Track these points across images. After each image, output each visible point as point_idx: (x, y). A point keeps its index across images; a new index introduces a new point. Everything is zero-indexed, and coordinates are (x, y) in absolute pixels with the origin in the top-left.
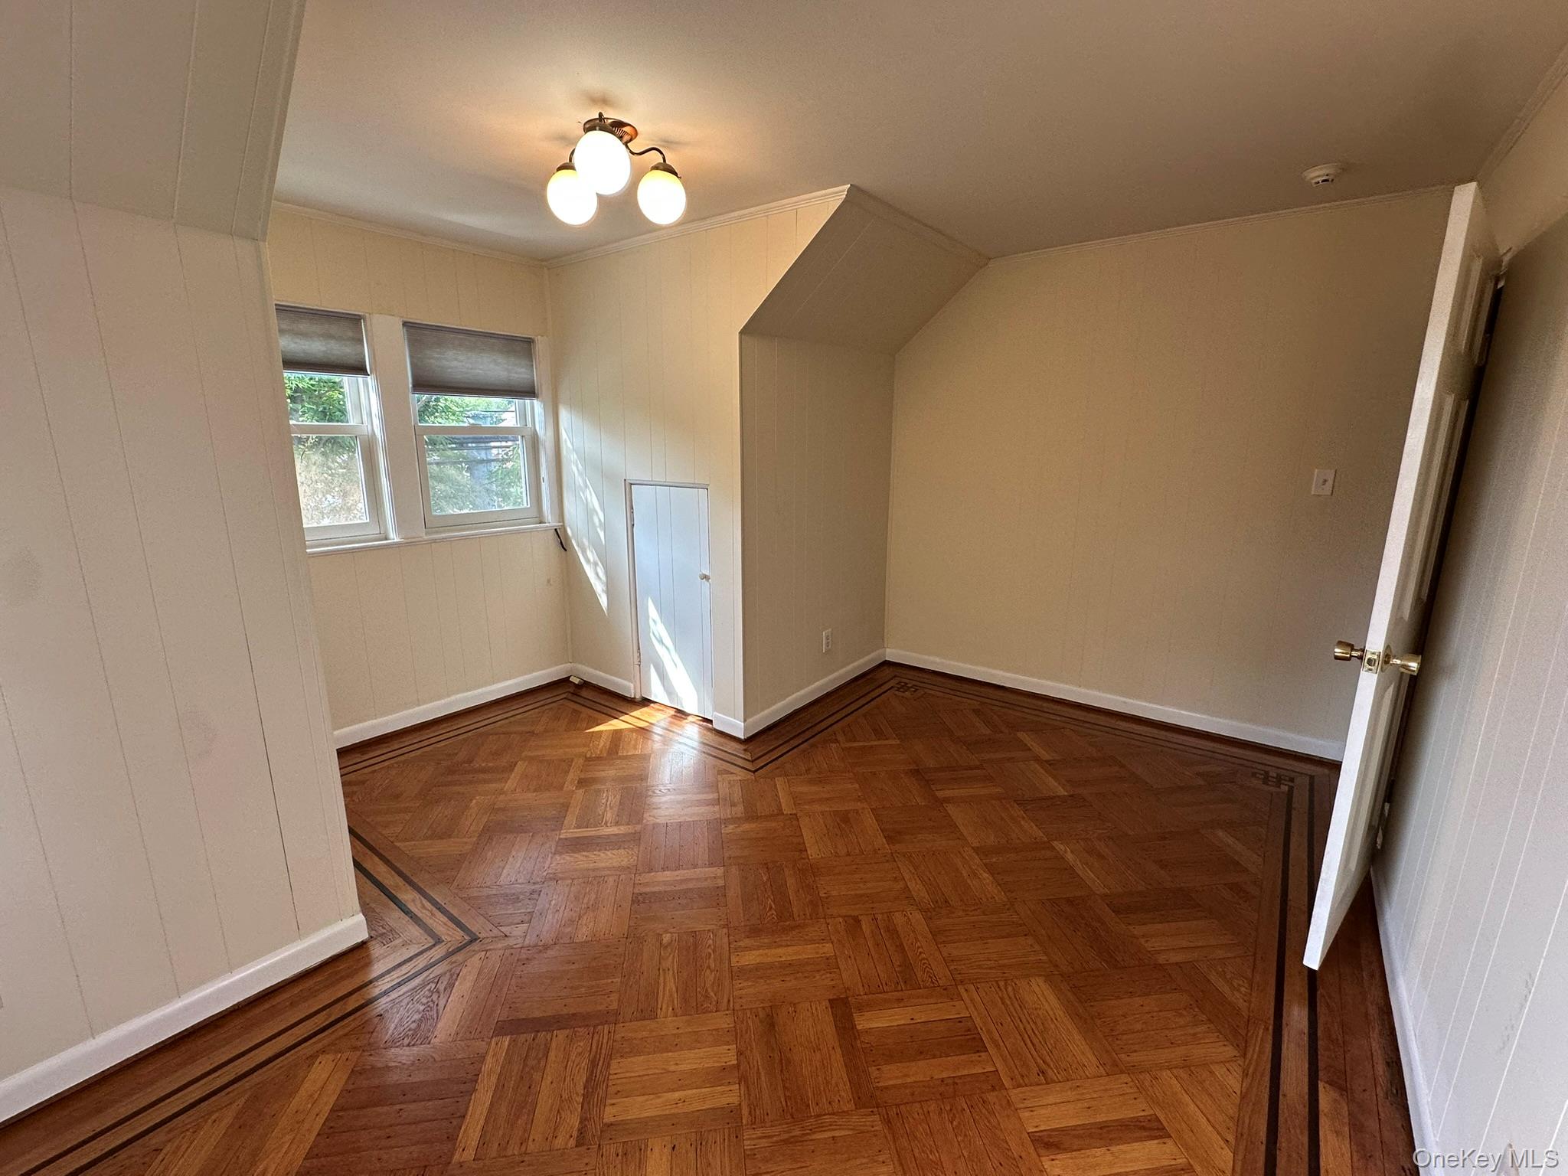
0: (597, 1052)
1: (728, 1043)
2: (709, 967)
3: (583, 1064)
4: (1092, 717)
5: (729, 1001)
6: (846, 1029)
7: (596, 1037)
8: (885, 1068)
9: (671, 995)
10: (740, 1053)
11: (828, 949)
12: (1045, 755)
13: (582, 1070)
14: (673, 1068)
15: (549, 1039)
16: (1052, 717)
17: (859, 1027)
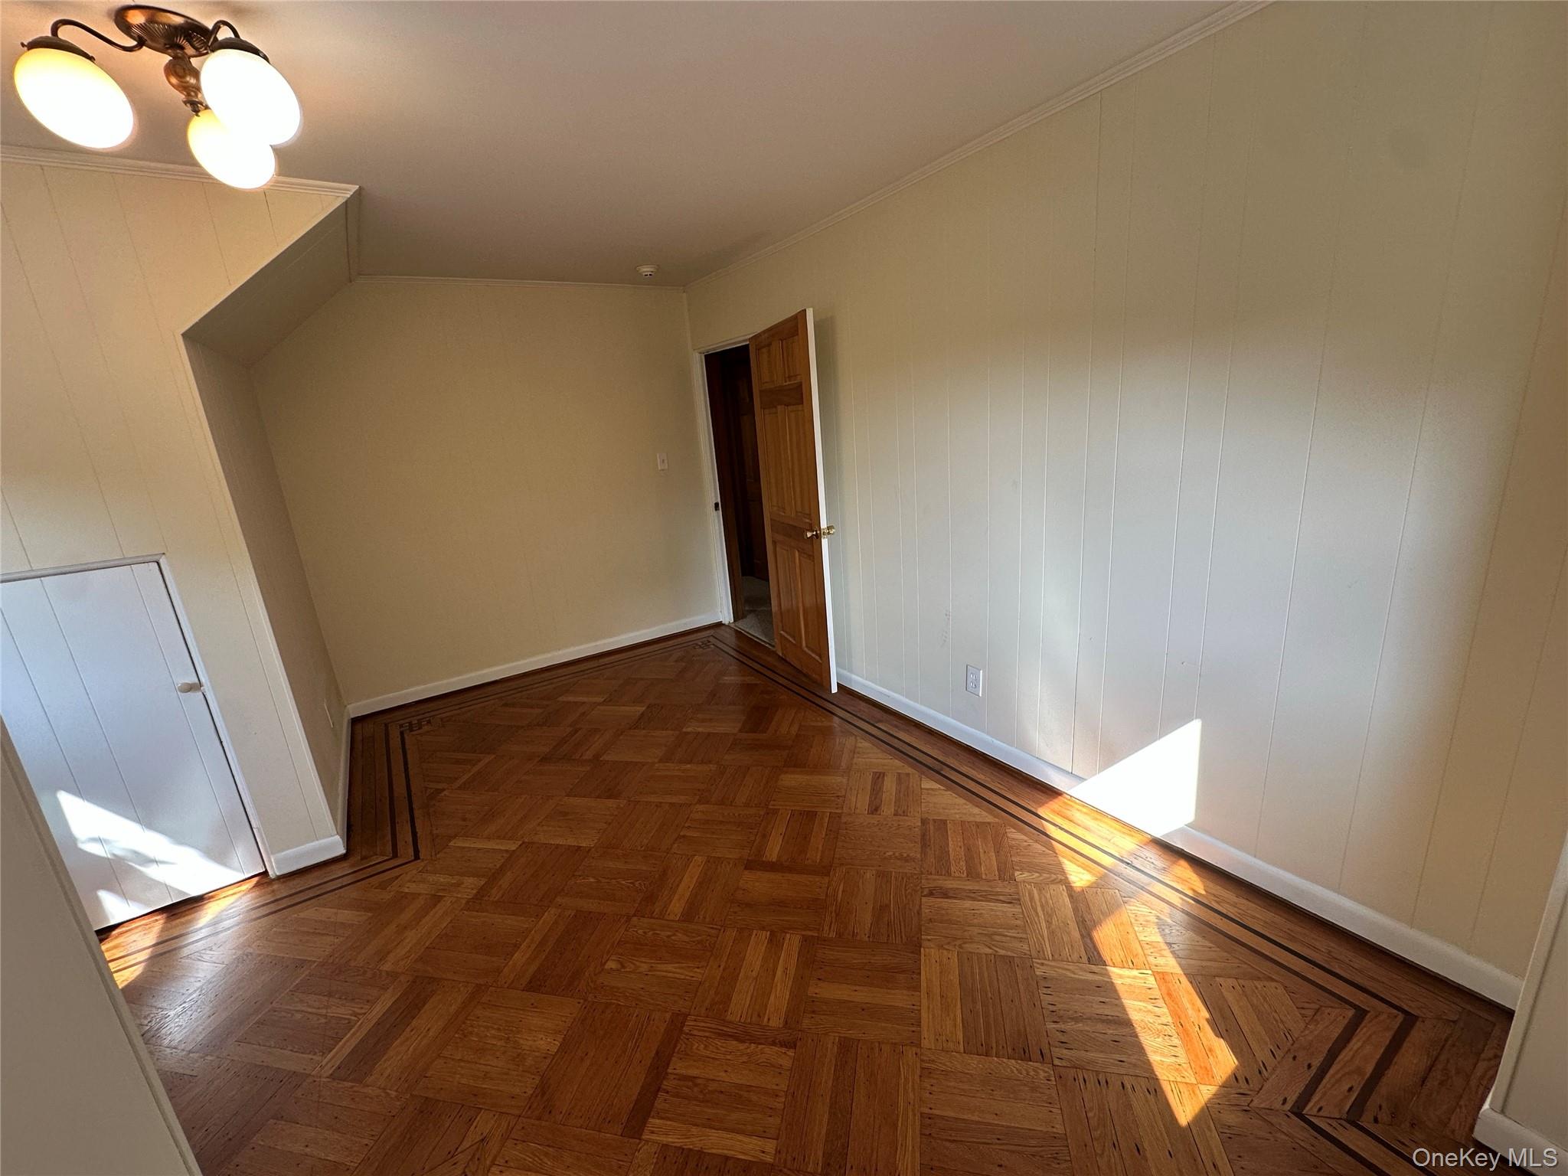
0: (711, 1032)
1: (750, 935)
2: (669, 937)
3: (719, 1044)
4: (583, 667)
5: (712, 928)
6: (772, 867)
7: (695, 1032)
8: (808, 856)
9: (682, 968)
10: (763, 928)
11: (699, 859)
12: (600, 700)
13: (724, 1045)
14: (754, 974)
15: (675, 1076)
16: (563, 678)
17: (774, 860)
